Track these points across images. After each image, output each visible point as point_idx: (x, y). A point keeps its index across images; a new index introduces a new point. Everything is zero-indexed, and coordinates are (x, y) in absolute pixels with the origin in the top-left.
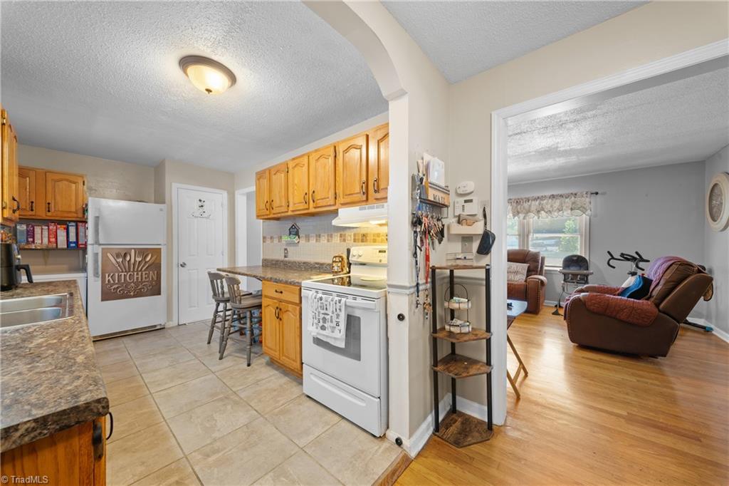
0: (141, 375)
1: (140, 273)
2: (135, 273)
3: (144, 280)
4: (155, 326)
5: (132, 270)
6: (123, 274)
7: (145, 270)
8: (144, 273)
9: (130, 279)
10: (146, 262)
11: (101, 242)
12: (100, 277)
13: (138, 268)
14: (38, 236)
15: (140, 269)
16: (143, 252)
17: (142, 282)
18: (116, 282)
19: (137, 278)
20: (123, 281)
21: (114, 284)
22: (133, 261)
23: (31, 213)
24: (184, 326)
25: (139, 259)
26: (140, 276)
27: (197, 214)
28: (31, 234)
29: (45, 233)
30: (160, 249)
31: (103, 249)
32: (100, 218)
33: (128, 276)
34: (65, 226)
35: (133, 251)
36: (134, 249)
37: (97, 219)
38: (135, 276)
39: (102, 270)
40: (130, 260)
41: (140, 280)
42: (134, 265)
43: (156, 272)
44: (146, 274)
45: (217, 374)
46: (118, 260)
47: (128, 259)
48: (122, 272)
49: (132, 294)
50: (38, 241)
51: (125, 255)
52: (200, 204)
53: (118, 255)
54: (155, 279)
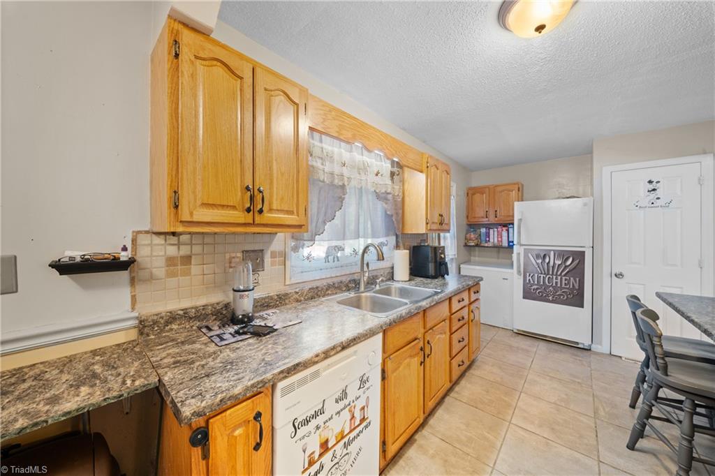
0: (521, 392)
1: (559, 278)
2: (554, 277)
3: (563, 286)
4: (577, 343)
5: (551, 273)
6: (542, 276)
7: (565, 275)
8: (564, 278)
9: (549, 283)
10: (566, 267)
11: (523, 242)
12: (522, 275)
13: (557, 271)
14: (491, 236)
15: (559, 273)
16: (564, 255)
17: (561, 288)
18: (536, 282)
19: (556, 282)
20: (542, 283)
21: (534, 284)
22: (551, 264)
23: (487, 219)
24: (619, 359)
25: (558, 262)
26: (559, 281)
27: (645, 202)
28: (488, 235)
29: (496, 233)
30: (584, 252)
31: (525, 249)
32: (523, 221)
33: (547, 279)
34: (506, 228)
35: (552, 253)
36: (554, 251)
37: (520, 220)
38: (554, 281)
39: (524, 269)
40: (549, 262)
41: (559, 285)
42: (553, 267)
43: (578, 279)
44: (566, 280)
45: (603, 467)
46: (538, 261)
47: (547, 260)
48: (542, 273)
49: (550, 298)
50: (491, 240)
51: (545, 256)
52: (651, 187)
53: (538, 256)
54: (577, 287)
